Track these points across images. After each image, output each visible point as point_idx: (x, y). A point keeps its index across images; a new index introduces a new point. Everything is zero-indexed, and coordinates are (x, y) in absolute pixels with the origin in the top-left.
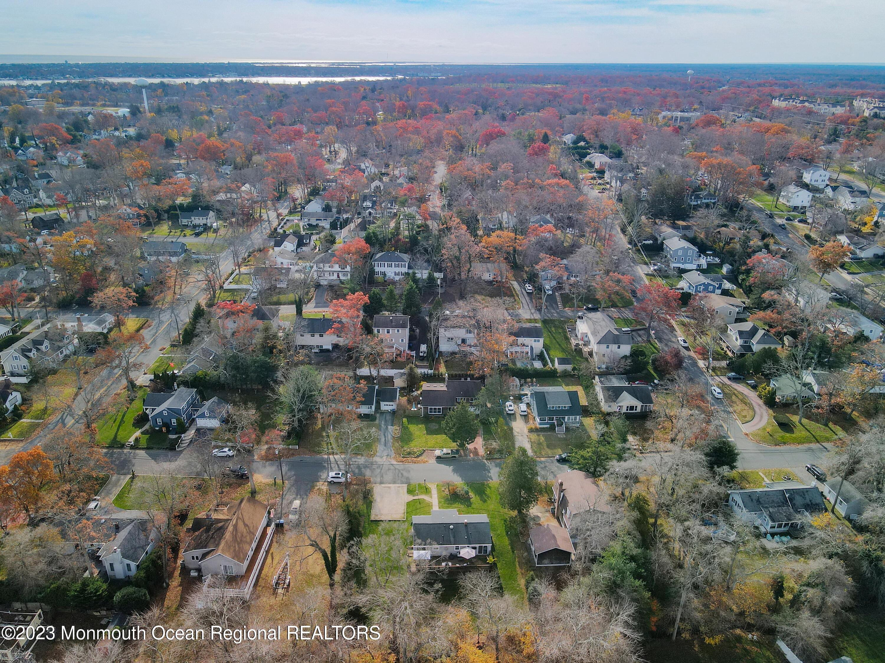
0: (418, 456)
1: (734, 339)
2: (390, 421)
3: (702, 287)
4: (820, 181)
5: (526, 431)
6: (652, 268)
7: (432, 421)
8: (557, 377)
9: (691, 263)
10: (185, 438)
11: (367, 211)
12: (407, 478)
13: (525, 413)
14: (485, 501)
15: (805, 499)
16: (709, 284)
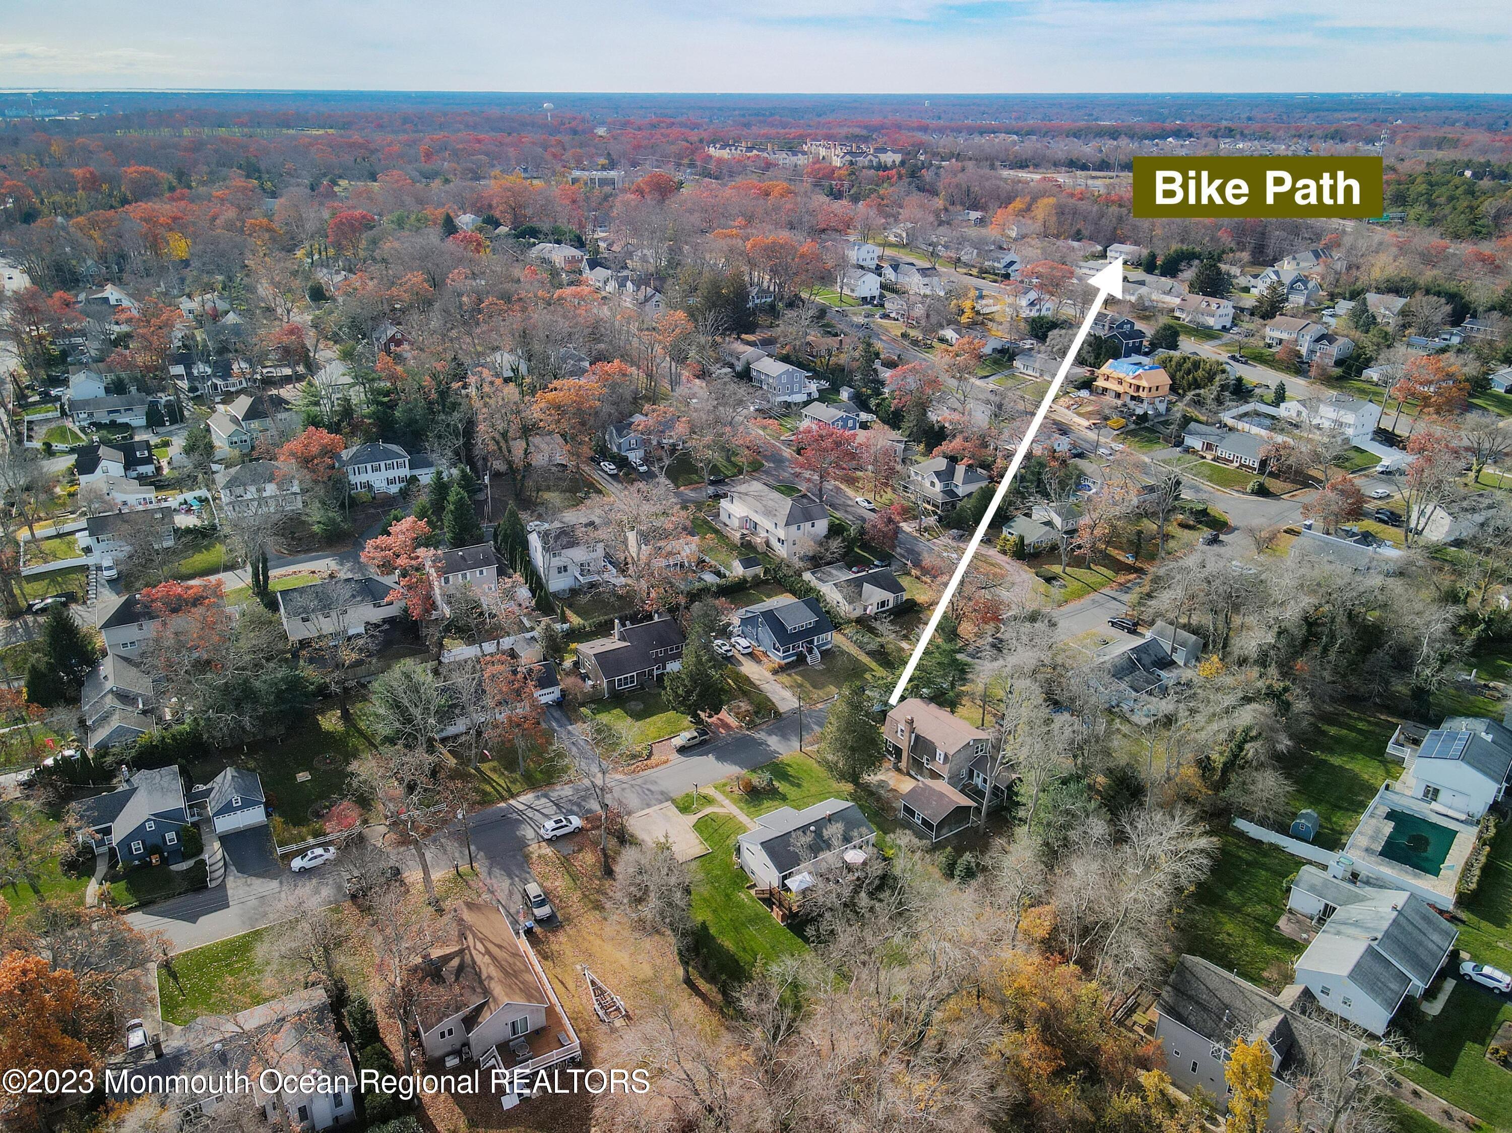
0: (649, 757)
1: (928, 484)
2: (564, 719)
3: (840, 423)
4: (868, 259)
5: (768, 675)
6: (752, 408)
7: (629, 699)
8: (747, 589)
9: (800, 392)
10: (213, 860)
11: (209, 383)
12: (662, 793)
13: (750, 650)
14: (799, 786)
15: (1149, 655)
16: (848, 418)
